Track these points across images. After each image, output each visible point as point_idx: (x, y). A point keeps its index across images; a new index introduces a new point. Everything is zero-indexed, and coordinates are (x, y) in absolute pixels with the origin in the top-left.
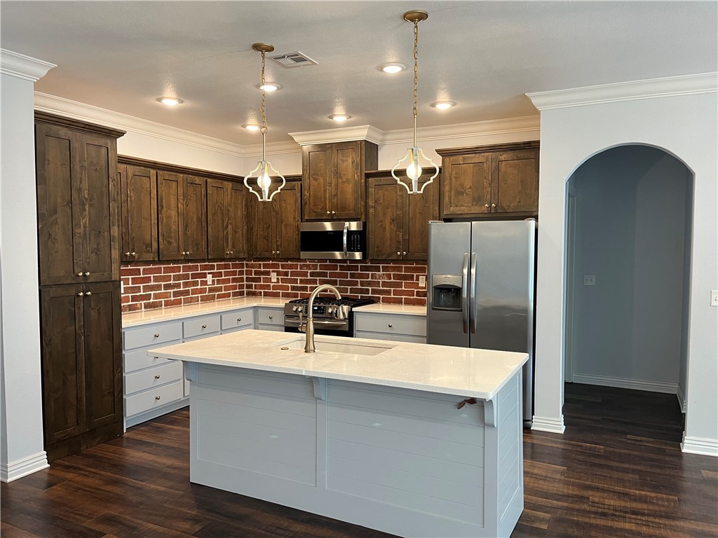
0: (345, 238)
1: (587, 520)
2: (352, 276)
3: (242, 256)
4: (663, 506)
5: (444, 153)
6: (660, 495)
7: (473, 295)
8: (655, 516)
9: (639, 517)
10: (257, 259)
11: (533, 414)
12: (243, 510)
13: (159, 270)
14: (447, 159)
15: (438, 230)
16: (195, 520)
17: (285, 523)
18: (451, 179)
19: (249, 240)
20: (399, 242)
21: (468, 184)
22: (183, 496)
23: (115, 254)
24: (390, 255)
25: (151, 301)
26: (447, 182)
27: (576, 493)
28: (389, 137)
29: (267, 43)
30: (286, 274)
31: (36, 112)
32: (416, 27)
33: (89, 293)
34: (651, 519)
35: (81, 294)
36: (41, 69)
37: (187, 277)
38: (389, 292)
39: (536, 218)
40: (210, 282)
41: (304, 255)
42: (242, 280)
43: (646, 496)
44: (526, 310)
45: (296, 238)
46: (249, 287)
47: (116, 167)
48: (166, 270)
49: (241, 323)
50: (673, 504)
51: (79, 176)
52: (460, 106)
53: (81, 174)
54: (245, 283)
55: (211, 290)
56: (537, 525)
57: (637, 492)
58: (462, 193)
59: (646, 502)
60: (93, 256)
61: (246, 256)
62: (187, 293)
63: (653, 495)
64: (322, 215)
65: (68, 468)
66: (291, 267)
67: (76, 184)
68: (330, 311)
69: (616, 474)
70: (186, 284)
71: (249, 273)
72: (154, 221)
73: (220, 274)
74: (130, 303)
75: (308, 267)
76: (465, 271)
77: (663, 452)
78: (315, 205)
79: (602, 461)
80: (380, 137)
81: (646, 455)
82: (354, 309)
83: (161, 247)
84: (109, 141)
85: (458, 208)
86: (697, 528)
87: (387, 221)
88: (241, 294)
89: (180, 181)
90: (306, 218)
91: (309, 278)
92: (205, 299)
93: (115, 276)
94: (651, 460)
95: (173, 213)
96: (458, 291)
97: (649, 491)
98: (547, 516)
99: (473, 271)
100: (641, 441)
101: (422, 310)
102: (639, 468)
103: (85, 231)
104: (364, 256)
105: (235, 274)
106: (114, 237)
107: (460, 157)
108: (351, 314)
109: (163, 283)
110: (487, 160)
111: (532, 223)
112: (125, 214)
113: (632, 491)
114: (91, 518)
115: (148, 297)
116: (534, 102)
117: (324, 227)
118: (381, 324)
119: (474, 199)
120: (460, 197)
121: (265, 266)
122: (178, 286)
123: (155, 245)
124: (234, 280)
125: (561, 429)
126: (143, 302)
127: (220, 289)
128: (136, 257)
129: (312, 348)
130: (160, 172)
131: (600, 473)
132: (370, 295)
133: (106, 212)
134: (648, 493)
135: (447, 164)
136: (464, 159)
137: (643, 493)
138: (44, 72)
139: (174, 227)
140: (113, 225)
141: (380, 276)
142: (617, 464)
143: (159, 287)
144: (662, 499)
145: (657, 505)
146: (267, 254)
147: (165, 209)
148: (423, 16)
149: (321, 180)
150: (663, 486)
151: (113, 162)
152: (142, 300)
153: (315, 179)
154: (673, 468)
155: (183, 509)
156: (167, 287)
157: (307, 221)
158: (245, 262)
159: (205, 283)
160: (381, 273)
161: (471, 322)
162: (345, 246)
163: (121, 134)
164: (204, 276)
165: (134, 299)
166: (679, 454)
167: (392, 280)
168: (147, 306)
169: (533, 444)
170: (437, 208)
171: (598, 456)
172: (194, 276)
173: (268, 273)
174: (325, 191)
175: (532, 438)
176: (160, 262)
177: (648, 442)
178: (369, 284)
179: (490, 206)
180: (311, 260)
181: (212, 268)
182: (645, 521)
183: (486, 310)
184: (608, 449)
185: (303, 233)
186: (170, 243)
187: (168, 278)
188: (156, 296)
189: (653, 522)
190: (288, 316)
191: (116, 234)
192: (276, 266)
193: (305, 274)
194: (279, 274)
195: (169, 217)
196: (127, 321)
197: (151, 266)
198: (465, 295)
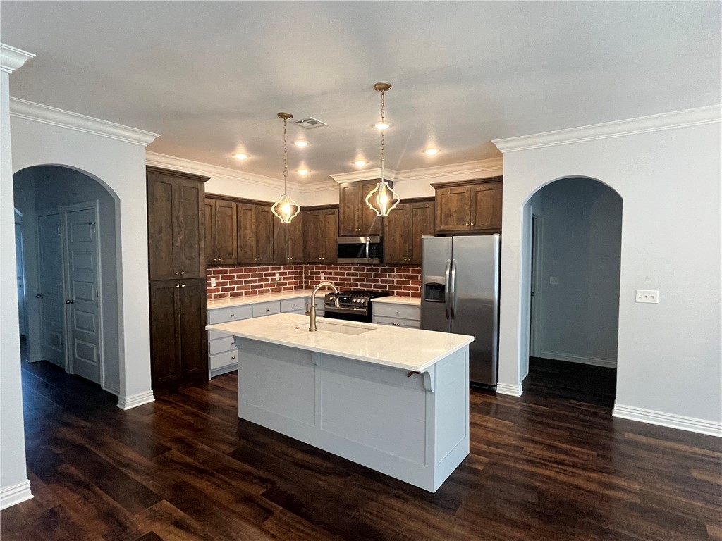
0: (367, 248)
1: (516, 465)
2: (375, 276)
3: (299, 261)
4: (582, 459)
5: (436, 186)
6: (583, 450)
7: (453, 291)
8: (574, 467)
9: (559, 466)
10: (311, 263)
11: (497, 381)
12: (266, 440)
13: (241, 271)
14: (439, 191)
15: (430, 242)
16: (232, 444)
17: (291, 451)
18: (442, 206)
19: (304, 251)
20: (406, 251)
21: (454, 208)
22: (231, 427)
23: (203, 260)
24: (399, 261)
25: (235, 291)
26: (439, 208)
27: (514, 443)
28: (400, 176)
29: (287, 112)
30: (330, 274)
31: (147, 166)
32: (383, 94)
33: (183, 286)
34: (570, 469)
35: (178, 286)
36: (150, 138)
37: (261, 275)
38: (400, 288)
39: (500, 233)
40: (278, 279)
41: (340, 260)
42: (301, 278)
43: (571, 450)
44: (492, 302)
45: (335, 248)
46: (306, 282)
47: (204, 201)
48: (246, 271)
49: (295, 308)
50: (591, 458)
51: (177, 207)
52: (445, 151)
53: (179, 206)
54: (304, 280)
55: (278, 285)
56: (475, 466)
57: (564, 446)
58: (450, 215)
59: (569, 455)
60: (187, 261)
61: (302, 261)
62: (261, 286)
63: (577, 449)
64: (352, 232)
65: (165, 402)
66: (333, 269)
67: (175, 214)
68: (355, 300)
69: (551, 431)
70: (260, 281)
71: (306, 273)
72: (235, 237)
73: (285, 274)
74: (220, 293)
75: (345, 269)
76: (448, 273)
77: (595, 415)
78: (348, 225)
79: (544, 420)
80: (394, 176)
81: (581, 417)
82: (372, 300)
83: (239, 255)
84: (199, 184)
85: (447, 226)
86: (607, 480)
87: (398, 236)
88: (301, 287)
89: (254, 210)
90: (342, 234)
91: (346, 276)
92: (273, 291)
93: (202, 275)
94: (583, 421)
95: (249, 232)
96: (443, 287)
97: (574, 446)
98: (486, 459)
99: (453, 273)
100: (580, 405)
101: (418, 301)
102: (572, 426)
103: (181, 244)
104: (382, 261)
105: (296, 273)
106: (202, 249)
107: (448, 189)
108: (370, 303)
109: (244, 280)
110: (468, 191)
111: (497, 237)
112: (213, 233)
113: (561, 444)
114: (166, 437)
115: (233, 289)
116: (499, 146)
117: (359, 240)
118: (390, 311)
119: (458, 220)
120: (448, 218)
121: (317, 268)
122: (255, 281)
123: (235, 254)
124: (295, 278)
125: (518, 393)
126: (229, 292)
127: (285, 284)
128: (222, 261)
129: (314, 328)
130: (239, 204)
131: (539, 429)
132: (387, 289)
133: (196, 232)
134: (573, 448)
135: (438, 194)
136: (451, 190)
137: (569, 447)
138: (152, 140)
139: (249, 241)
140: (201, 240)
141: (394, 276)
142: (555, 423)
143: (241, 282)
144: (583, 453)
145: (578, 457)
146: (316, 260)
147: (242, 229)
148: (388, 87)
149: (352, 207)
150: (587, 443)
151: (201, 199)
152: (229, 291)
153: (348, 207)
154: (599, 429)
155: (227, 436)
156: (246, 282)
157: (343, 236)
158: (304, 266)
159: (274, 280)
160: (395, 273)
161: (452, 311)
162: (367, 254)
163: (208, 179)
164: (274, 274)
165: (223, 290)
166: (610, 418)
167: (403, 279)
168: (232, 295)
169: (497, 405)
170: (432, 227)
171: (542, 415)
172: (266, 275)
173: (319, 273)
174: (354, 215)
175: (496, 399)
176: (239, 265)
177: (586, 406)
178: (387, 282)
179: (470, 225)
180: (347, 264)
181: (280, 269)
182: (564, 470)
183: (462, 301)
184: (553, 411)
185: (339, 245)
186: (246, 252)
187: (248, 276)
188: (238, 288)
189: (570, 471)
190: (327, 304)
191: (203, 246)
192: (324, 268)
193: (343, 274)
194: (326, 274)
195: (245, 235)
196: (211, 305)
197: (235, 268)
198: (447, 291)
